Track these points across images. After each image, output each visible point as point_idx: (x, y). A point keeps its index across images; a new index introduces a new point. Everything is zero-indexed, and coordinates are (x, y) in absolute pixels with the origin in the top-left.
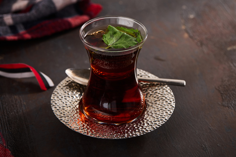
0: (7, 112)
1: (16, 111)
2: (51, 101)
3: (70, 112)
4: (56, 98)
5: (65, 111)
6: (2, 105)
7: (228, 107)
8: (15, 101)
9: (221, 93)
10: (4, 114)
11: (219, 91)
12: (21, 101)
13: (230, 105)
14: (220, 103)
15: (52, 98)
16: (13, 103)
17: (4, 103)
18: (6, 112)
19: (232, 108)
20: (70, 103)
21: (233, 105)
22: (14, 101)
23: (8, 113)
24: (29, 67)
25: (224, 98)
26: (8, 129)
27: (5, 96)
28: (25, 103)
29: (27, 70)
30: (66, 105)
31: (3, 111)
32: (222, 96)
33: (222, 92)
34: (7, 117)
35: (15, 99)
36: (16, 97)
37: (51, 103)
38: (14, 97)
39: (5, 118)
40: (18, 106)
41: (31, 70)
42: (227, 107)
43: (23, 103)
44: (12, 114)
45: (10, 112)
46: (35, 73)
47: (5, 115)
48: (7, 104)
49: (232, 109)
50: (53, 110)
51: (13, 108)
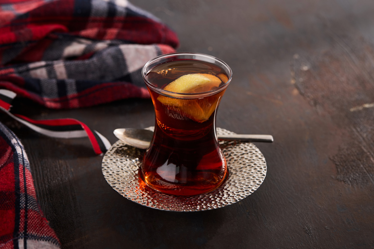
0: (48, 180)
1: (59, 179)
2: (103, 164)
3: (126, 179)
4: (109, 161)
5: (119, 177)
6: (43, 171)
7: (344, 182)
8: (60, 167)
9: (336, 165)
10: (44, 182)
11: (334, 162)
12: (67, 167)
13: (347, 179)
14: (333, 177)
15: (103, 161)
16: (56, 169)
17: (45, 169)
18: (46, 180)
19: (349, 182)
20: (128, 167)
21: (350, 179)
22: (58, 166)
23: (50, 180)
24: (80, 123)
25: (339, 170)
26: (48, 200)
27: (46, 160)
28: (72, 170)
29: (78, 128)
30: (122, 169)
31: (43, 178)
32: (337, 168)
33: (338, 163)
34: (48, 186)
35: (59, 164)
36: (61, 162)
37: (103, 166)
38: (59, 162)
39: (45, 187)
40: (63, 173)
41: (83, 127)
42: (342, 182)
43: (70, 170)
44: (54, 182)
45: (52, 179)
46: (88, 132)
47: (45, 184)
48: (48, 170)
49: (349, 185)
50: (104, 174)
51: (56, 175)
